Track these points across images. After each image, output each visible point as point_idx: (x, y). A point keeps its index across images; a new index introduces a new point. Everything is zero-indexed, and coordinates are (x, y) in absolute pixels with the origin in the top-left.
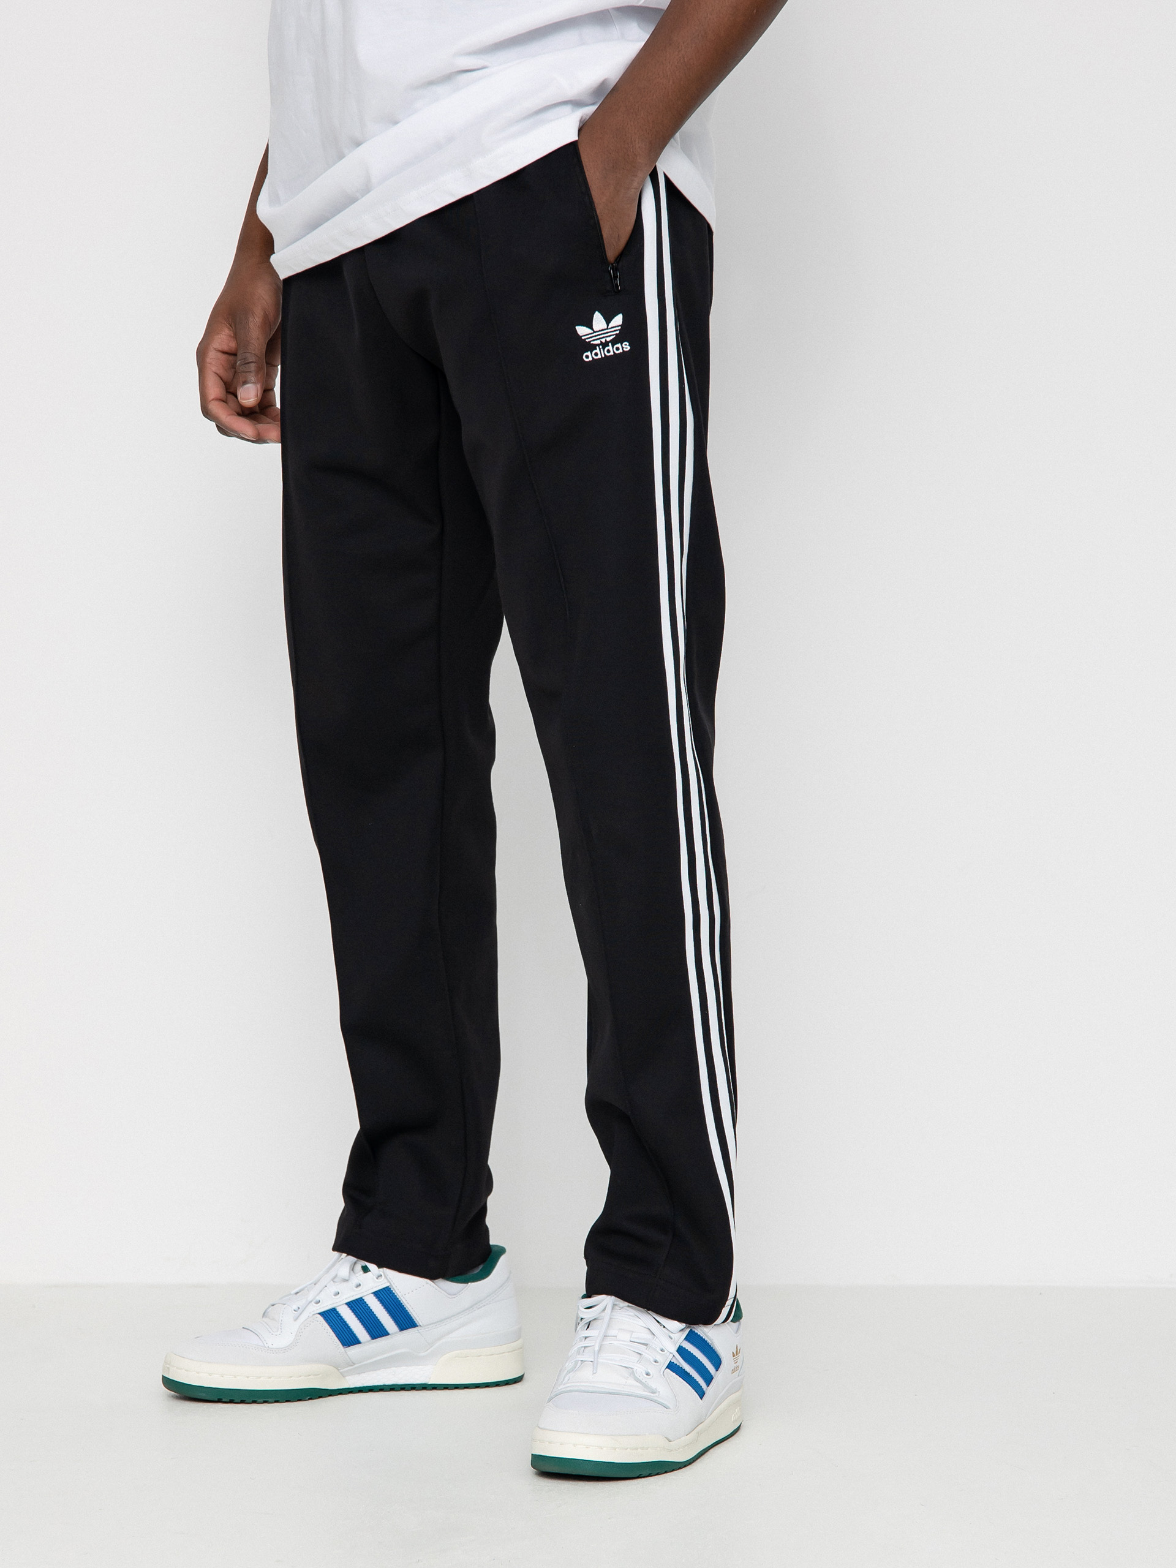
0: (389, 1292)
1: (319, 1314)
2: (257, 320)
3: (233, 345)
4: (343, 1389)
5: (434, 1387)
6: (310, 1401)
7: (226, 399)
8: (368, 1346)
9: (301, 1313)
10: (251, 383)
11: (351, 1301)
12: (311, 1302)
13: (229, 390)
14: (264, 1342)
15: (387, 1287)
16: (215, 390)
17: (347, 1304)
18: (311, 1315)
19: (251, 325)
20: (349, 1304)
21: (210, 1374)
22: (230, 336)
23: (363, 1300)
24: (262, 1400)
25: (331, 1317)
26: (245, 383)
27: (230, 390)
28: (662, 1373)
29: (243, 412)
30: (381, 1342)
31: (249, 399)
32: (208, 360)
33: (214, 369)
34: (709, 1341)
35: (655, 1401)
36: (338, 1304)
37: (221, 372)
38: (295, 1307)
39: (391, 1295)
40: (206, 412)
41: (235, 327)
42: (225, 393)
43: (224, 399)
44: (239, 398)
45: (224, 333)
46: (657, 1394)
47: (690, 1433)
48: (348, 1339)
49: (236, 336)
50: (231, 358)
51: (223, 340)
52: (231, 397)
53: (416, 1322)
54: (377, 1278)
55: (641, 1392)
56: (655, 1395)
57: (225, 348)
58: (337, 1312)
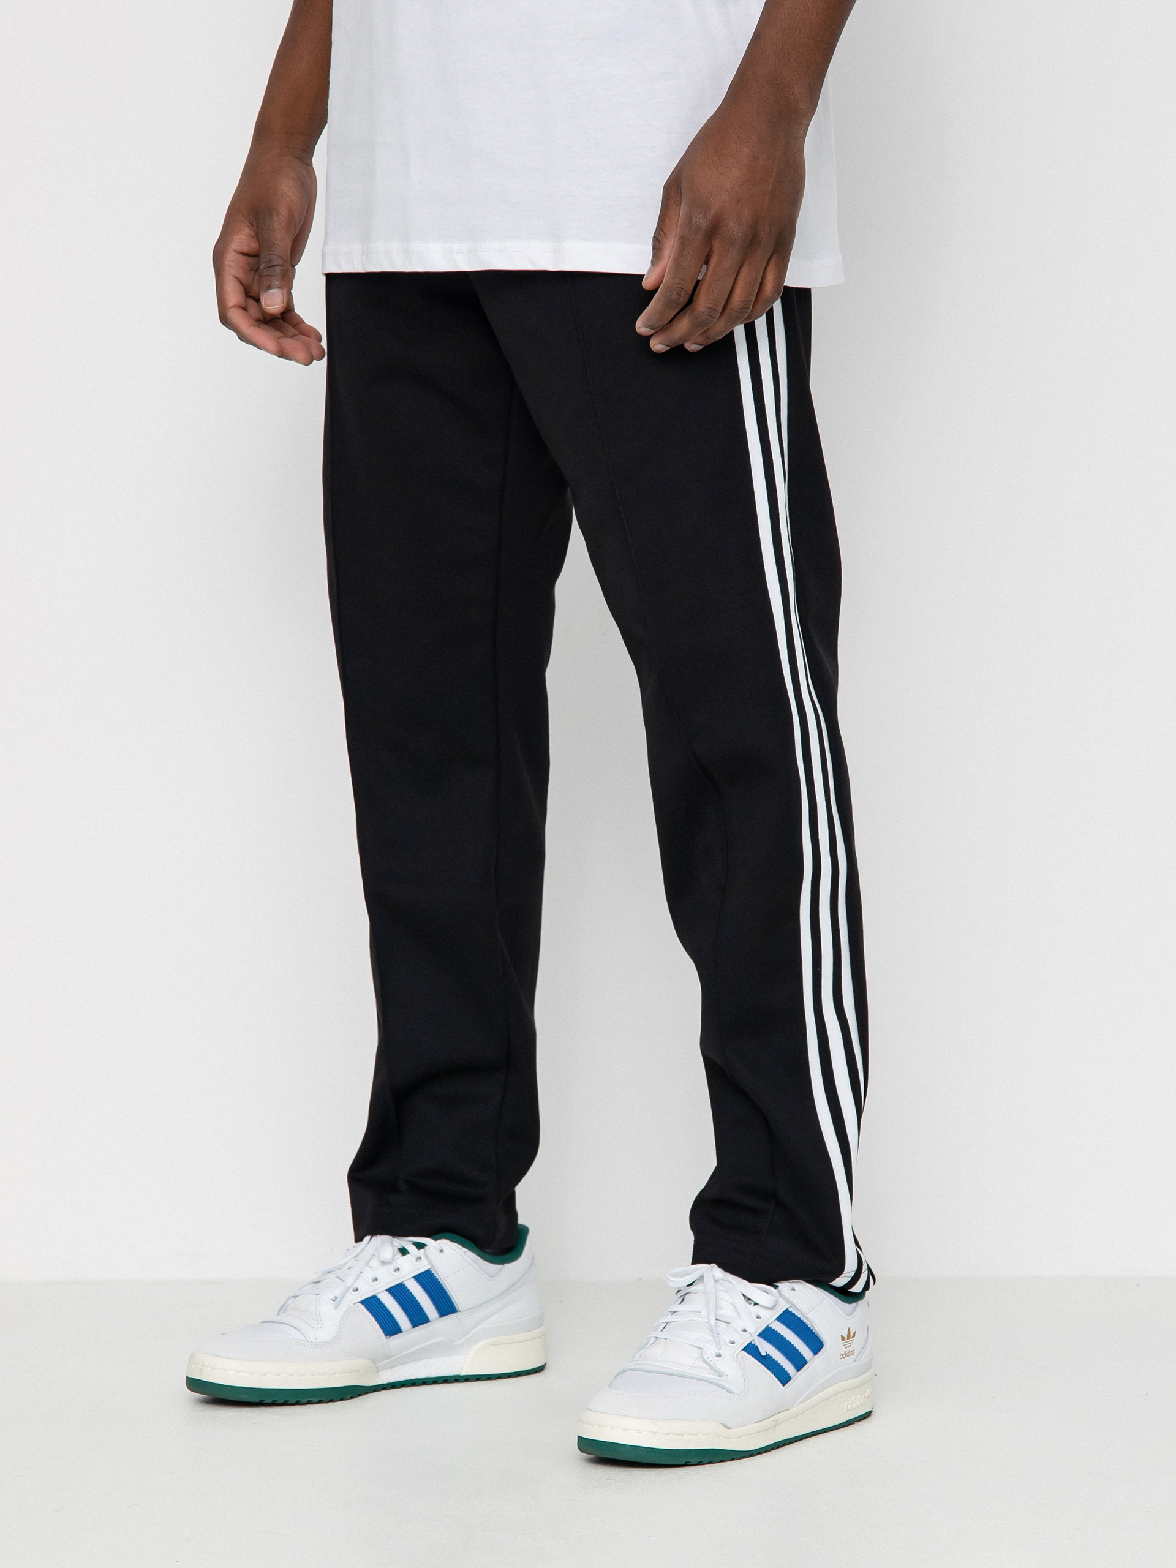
0: (429, 1275)
1: (360, 1302)
2: (282, 218)
3: (254, 245)
4: (378, 1385)
5: (467, 1379)
6: (352, 1400)
7: (246, 306)
8: (410, 1335)
9: (340, 1302)
10: (274, 288)
11: (392, 1287)
12: (349, 1288)
13: (249, 294)
14: (306, 1336)
15: (428, 1270)
16: (234, 295)
17: (387, 1290)
18: (351, 1305)
19: (276, 225)
20: (390, 1290)
21: (252, 1374)
22: (250, 236)
23: (404, 1285)
24: (306, 1401)
25: (372, 1304)
26: (269, 288)
27: (251, 295)
28: (735, 1356)
29: (264, 318)
30: (422, 1329)
31: (274, 306)
32: (227, 263)
33: (233, 272)
34: (807, 1323)
35: (718, 1385)
36: (378, 1291)
37: (240, 275)
38: (332, 1297)
39: (432, 1278)
40: (225, 320)
41: (258, 227)
42: (244, 296)
43: (244, 306)
44: (263, 303)
45: (244, 233)
46: (724, 1378)
47: (762, 1421)
48: (390, 1328)
49: (258, 236)
50: (251, 260)
51: (242, 240)
52: (252, 302)
53: (457, 1307)
54: (416, 1261)
55: (706, 1374)
56: (722, 1379)
57: (245, 249)
58: (378, 1300)
